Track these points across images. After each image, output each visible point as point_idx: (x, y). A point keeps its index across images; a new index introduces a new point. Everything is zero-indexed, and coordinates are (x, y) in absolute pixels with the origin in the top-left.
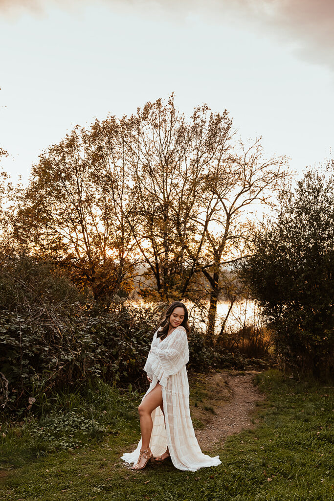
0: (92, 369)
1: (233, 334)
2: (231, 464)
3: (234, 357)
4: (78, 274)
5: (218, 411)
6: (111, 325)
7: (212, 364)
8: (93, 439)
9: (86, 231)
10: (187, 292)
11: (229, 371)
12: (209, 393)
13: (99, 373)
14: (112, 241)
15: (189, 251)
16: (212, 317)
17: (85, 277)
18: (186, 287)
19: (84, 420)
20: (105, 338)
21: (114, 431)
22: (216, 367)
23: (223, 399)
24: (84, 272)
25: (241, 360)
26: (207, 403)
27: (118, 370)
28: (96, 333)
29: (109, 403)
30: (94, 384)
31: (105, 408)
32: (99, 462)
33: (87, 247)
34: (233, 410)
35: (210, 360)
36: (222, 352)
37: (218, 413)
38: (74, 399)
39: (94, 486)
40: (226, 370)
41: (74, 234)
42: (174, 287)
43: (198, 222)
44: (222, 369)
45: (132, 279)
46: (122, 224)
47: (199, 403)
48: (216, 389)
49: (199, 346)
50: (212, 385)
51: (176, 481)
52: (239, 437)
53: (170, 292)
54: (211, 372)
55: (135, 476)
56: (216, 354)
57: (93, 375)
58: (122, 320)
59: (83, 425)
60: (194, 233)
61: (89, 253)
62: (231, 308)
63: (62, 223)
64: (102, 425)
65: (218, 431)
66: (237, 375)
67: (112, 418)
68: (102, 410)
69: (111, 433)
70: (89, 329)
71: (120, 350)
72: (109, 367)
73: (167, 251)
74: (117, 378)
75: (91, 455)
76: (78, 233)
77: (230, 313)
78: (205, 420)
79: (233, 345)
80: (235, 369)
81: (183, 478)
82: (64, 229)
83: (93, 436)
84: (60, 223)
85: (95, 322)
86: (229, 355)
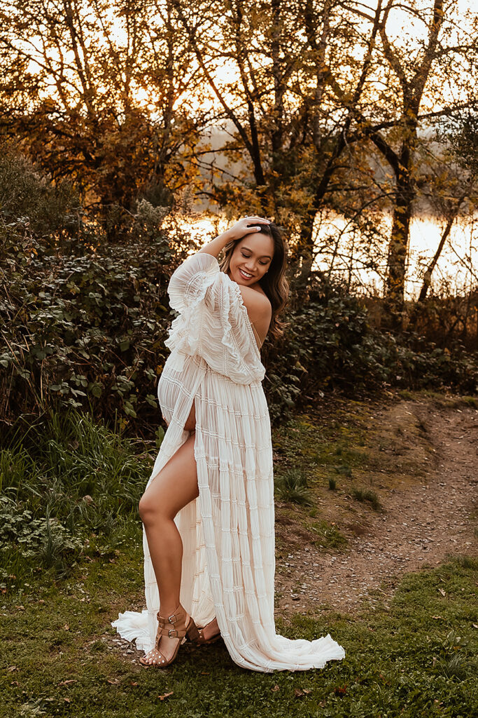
0: (63, 388)
1: (451, 299)
2: (400, 654)
3: (449, 359)
4: (62, 148)
5: (390, 503)
6: (118, 276)
7: (391, 377)
8: (47, 569)
9: (82, 44)
10: (332, 191)
11: (436, 395)
12: (372, 454)
13: (79, 399)
14: (145, 66)
15: (336, 88)
16: (398, 257)
17: (81, 157)
18: (326, 180)
19: (31, 520)
20: (104, 309)
21: (103, 550)
22: (402, 385)
23: (407, 472)
24: (78, 146)
25: (470, 367)
26: (362, 481)
27: (132, 391)
28: (81, 296)
29: (99, 477)
30: (66, 427)
31: (88, 490)
32: (48, 634)
33: (84, 82)
34: (431, 500)
35: (386, 366)
36: (417, 347)
37: (388, 508)
38: (11, 464)
39: (25, 699)
40: (425, 392)
41: (53, 53)
42: (296, 179)
43: (359, 13)
44: (418, 389)
45: (194, 160)
46: (168, 25)
47: (340, 481)
48: (393, 443)
49: (354, 331)
50: (384, 434)
51: (243, 696)
52: (434, 579)
53: (286, 193)
54: (387, 398)
55: (136, 678)
56: (402, 352)
57: (65, 403)
58: (150, 264)
59: (26, 532)
60: (352, 43)
61: (88, 95)
62: (447, 232)
63: (26, 26)
64: (73, 533)
65: (382, 557)
66: (456, 406)
67: (104, 516)
68: (82, 494)
69: (96, 554)
70: (63, 286)
71: (137, 340)
72: (108, 383)
73: (280, 90)
74: (129, 410)
75: (34, 612)
76: (63, 49)
77: (444, 246)
78: (351, 527)
79: (452, 329)
80: (453, 392)
81: (264, 688)
82: (30, 39)
83: (47, 561)
84: (21, 27)
85: (79, 269)
86: (438, 355)
